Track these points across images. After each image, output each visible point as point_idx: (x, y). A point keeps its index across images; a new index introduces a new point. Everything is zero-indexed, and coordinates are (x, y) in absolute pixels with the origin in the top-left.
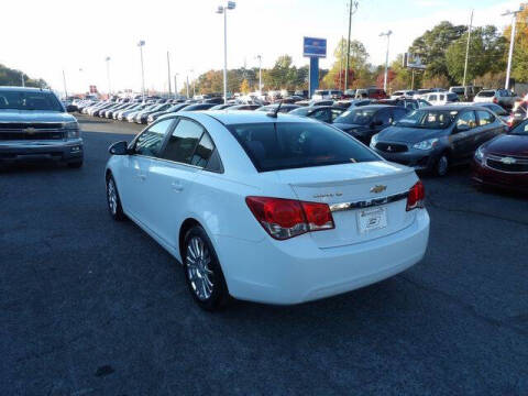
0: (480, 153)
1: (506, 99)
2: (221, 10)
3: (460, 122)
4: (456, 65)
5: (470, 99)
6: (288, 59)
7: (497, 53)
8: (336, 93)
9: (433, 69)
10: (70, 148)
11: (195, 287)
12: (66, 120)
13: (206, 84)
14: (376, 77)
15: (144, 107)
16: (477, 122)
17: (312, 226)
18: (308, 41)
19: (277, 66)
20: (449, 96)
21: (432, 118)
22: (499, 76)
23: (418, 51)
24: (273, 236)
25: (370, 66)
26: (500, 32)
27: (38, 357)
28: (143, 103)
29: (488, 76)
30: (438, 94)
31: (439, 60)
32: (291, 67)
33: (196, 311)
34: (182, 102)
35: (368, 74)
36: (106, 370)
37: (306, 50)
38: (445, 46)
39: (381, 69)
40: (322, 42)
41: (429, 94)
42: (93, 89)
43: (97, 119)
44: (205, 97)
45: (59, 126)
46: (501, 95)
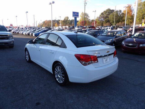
0: (123, 43)
1: (125, 29)
2: (50, 4)
3: (117, 35)
4: (112, 20)
5: (117, 29)
6: (68, 18)
7: (122, 17)
8: (82, 27)
9: (106, 21)
10: (10, 42)
11: (57, 80)
12: (9, 34)
13: (45, 24)
14: (91, 23)
15: (28, 30)
16: (121, 35)
17: (93, 62)
18: (74, 13)
19: (65, 19)
20: (111, 28)
21: (109, 34)
22: (123, 23)
23: (102, 16)
24: (83, 65)
25: (90, 20)
26: (122, 12)
27: (17, 101)
28: (28, 29)
29: (120, 23)
30: (109, 27)
31: (107, 18)
32: (68, 20)
33: (59, 86)
34: (39, 29)
35: (89, 22)
36: (38, 104)
37: (73, 15)
38: (109, 15)
39: (93, 21)
40: (78, 13)
41: (106, 28)
42: (11, 25)
43: (14, 34)
44: (45, 28)
45: (7, 35)
46: (124, 28)
